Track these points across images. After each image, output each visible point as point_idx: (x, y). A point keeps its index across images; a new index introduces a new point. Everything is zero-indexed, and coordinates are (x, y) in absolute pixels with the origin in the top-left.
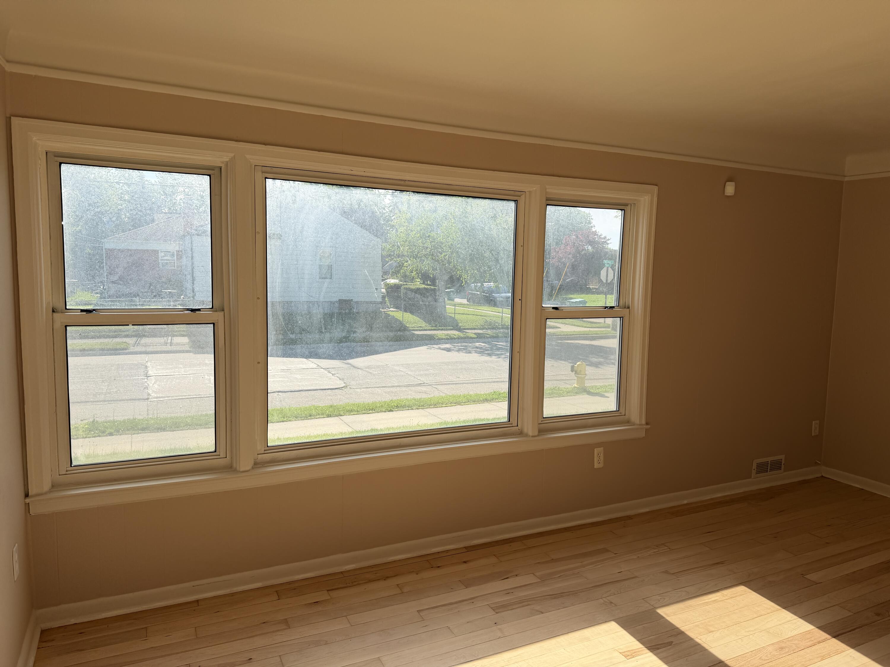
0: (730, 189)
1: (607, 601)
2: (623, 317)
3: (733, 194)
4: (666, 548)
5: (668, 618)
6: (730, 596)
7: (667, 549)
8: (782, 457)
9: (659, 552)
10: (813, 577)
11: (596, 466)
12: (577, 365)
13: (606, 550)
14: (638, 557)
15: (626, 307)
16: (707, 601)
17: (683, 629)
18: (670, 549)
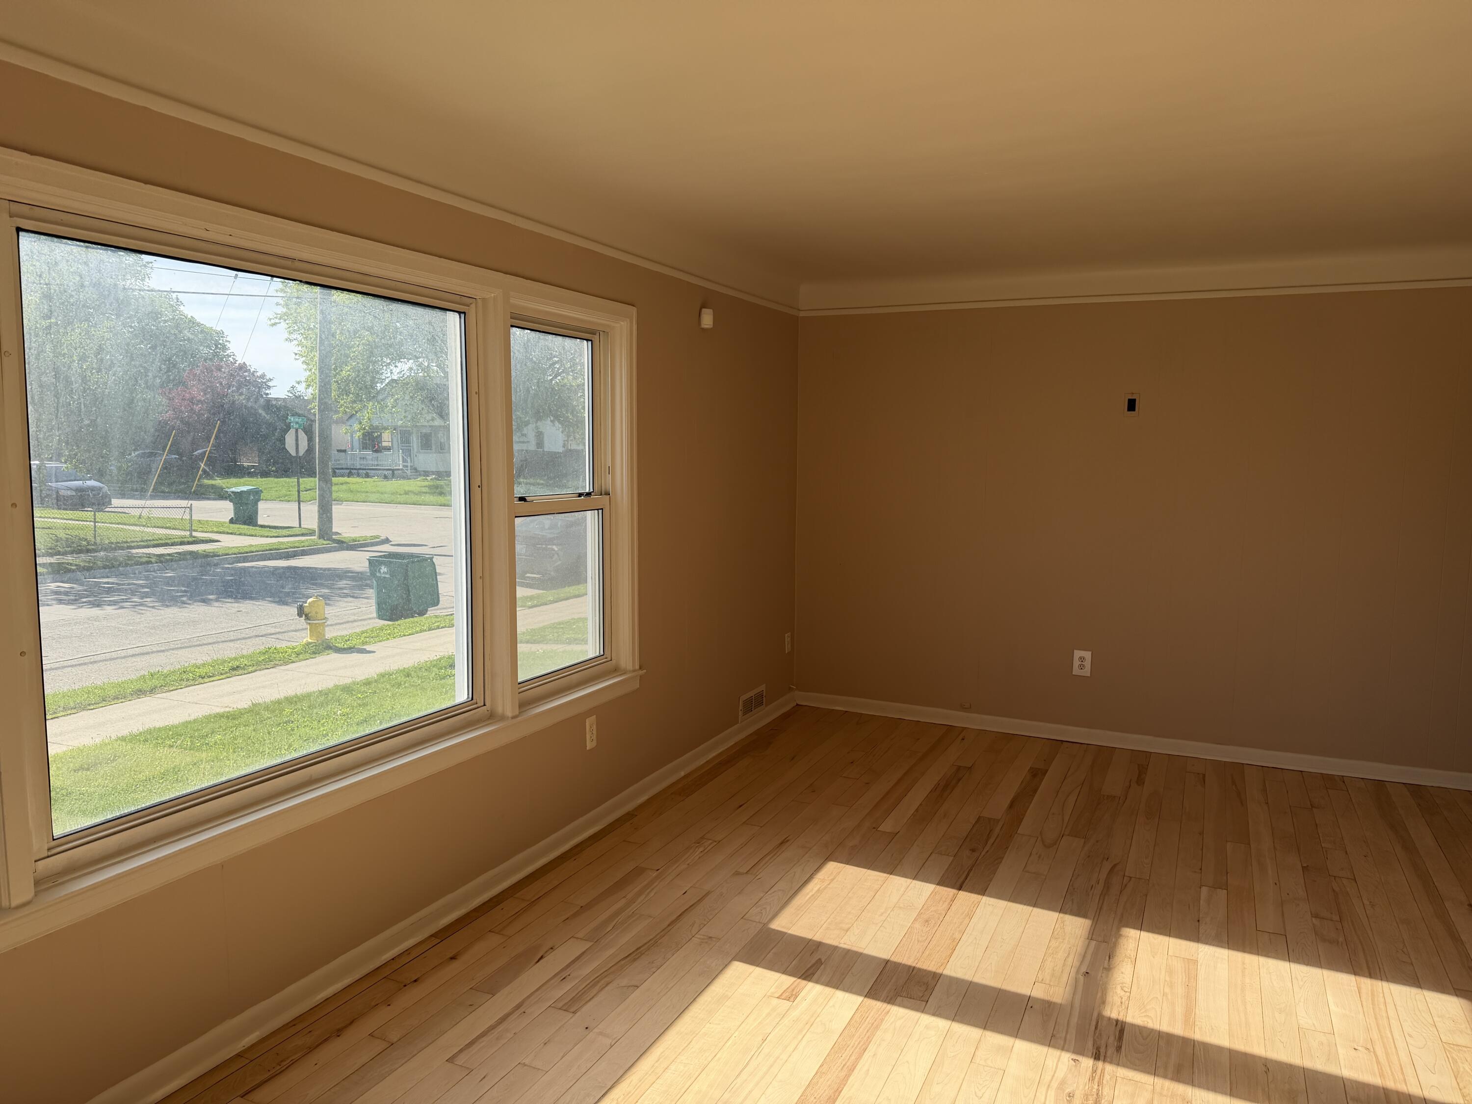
0: (707, 320)
1: (702, 937)
2: (602, 509)
3: (712, 326)
4: (711, 841)
5: (789, 932)
6: (830, 878)
7: (711, 843)
8: (763, 687)
9: (706, 851)
10: (887, 826)
11: (590, 745)
12: (309, 603)
13: (639, 872)
14: (688, 864)
15: (603, 493)
16: (811, 894)
17: (817, 938)
18: (716, 842)
